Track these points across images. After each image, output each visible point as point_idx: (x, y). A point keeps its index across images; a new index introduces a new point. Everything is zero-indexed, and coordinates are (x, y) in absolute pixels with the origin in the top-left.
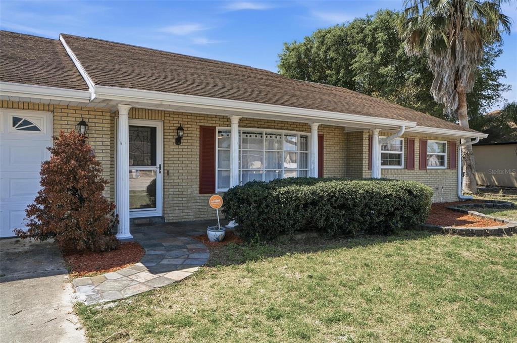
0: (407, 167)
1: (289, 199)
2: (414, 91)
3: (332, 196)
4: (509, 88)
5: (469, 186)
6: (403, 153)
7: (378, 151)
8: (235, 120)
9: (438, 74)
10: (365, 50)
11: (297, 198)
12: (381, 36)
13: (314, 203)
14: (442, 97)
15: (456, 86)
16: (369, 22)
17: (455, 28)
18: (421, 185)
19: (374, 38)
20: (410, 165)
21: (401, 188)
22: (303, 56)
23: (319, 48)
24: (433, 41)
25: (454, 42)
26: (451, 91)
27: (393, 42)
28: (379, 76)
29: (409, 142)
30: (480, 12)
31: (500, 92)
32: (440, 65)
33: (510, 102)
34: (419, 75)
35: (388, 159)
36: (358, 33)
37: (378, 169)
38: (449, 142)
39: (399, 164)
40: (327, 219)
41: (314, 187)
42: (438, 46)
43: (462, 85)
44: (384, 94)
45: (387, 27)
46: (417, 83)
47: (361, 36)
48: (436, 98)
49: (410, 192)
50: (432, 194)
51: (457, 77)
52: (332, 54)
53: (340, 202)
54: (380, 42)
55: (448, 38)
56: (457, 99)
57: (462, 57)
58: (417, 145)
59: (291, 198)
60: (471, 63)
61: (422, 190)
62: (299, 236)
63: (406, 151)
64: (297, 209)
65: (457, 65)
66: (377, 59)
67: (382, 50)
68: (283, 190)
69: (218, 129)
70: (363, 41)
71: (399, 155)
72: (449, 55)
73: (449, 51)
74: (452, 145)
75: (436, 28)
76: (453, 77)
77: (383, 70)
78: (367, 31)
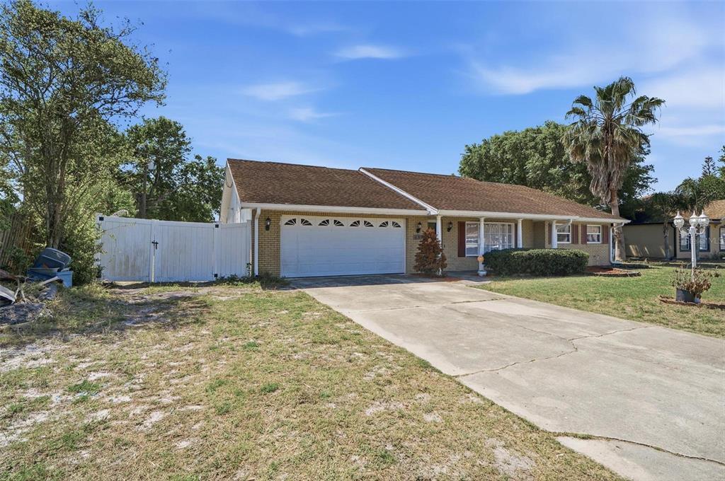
0: (573, 243)
1: (519, 257)
2: (577, 186)
3: (538, 256)
4: (656, 180)
5: (620, 256)
6: (570, 234)
7: (555, 233)
8: (482, 220)
9: (595, 176)
10: (537, 155)
11: (522, 256)
12: (549, 144)
13: (530, 259)
14: (598, 193)
15: (609, 185)
16: (539, 131)
17: (607, 144)
18: (582, 252)
19: (544, 147)
20: (575, 241)
21: (571, 253)
22: (483, 157)
23: (496, 150)
24: (591, 155)
25: (607, 155)
26: (605, 188)
27: (559, 149)
28: (548, 174)
29: (575, 226)
30: (625, 136)
31: (649, 184)
32: (597, 170)
33: (657, 192)
34: (580, 175)
35: (560, 238)
36: (530, 141)
37: (555, 243)
38: (603, 226)
39: (568, 240)
40: (536, 267)
41: (529, 252)
42: (595, 158)
43: (613, 185)
44: (553, 188)
45: (555, 138)
46: (580, 180)
47: (532, 144)
48: (593, 193)
49: (576, 255)
50: (588, 257)
51: (609, 179)
52: (509, 156)
53: (542, 259)
54: (548, 149)
55: (602, 151)
56: (610, 194)
57: (613, 167)
58: (580, 228)
59: (520, 257)
60: (620, 168)
61: (583, 254)
62: (521, 275)
63: (573, 233)
64: (522, 262)
65: (609, 171)
66: (547, 162)
67: (551, 155)
68: (516, 253)
69: (467, 222)
70: (535, 147)
71: (568, 235)
72: (603, 164)
73: (603, 161)
74: (606, 228)
75: (593, 145)
76: (606, 179)
77: (552, 171)
78: (538, 140)
